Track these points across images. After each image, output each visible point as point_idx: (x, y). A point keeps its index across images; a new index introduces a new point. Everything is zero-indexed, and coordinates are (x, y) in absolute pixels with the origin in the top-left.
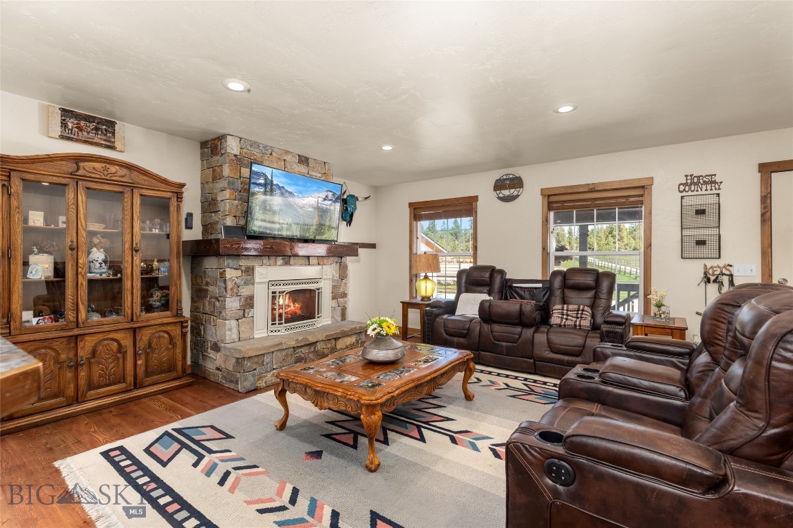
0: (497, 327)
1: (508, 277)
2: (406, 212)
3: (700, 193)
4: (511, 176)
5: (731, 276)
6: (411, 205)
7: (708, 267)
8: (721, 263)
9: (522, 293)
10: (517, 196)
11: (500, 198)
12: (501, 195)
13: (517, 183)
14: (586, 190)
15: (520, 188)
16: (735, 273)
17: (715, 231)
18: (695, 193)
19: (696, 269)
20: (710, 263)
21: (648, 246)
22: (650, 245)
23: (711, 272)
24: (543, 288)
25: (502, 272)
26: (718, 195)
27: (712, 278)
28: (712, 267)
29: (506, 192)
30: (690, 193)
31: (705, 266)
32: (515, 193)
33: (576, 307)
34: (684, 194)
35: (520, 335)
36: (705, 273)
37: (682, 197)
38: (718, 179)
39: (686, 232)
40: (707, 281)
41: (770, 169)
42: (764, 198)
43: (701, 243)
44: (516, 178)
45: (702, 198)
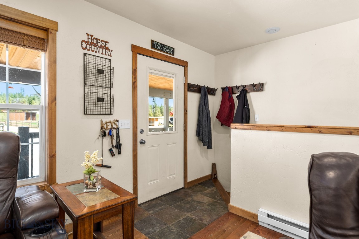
3: (97, 54)
5: (118, 129)
7: (104, 122)
8: (112, 118)
17: (107, 91)
18: (94, 53)
20: (106, 119)
21: (53, 100)
22: (55, 99)
23: (105, 126)
26: (110, 60)
27: (107, 132)
28: (106, 123)
30: (90, 52)
31: (102, 121)
34: (86, 51)
36: (102, 128)
37: (85, 54)
38: (110, 46)
39: (88, 89)
40: (104, 135)
41: (136, 50)
42: (135, 71)
43: (101, 100)
45: (99, 60)
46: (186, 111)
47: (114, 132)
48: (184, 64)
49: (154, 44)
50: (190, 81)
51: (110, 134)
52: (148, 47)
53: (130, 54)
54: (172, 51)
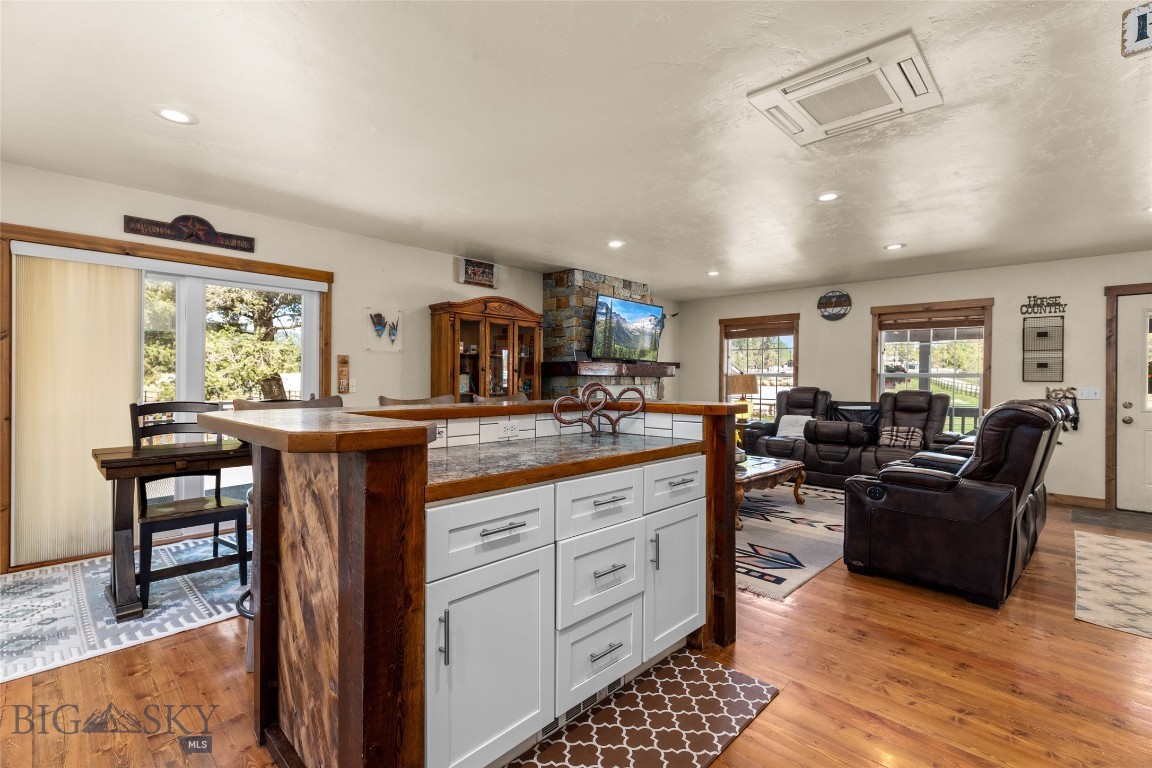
0: (822, 447)
1: (833, 399)
2: (716, 329)
3: (1043, 315)
4: (838, 294)
5: (1074, 399)
6: (721, 322)
7: (1051, 390)
8: (1064, 386)
9: (848, 415)
10: (844, 315)
11: (824, 316)
12: (826, 313)
13: (844, 300)
14: (921, 309)
15: (847, 306)
16: (1078, 396)
17: (1058, 354)
18: (1038, 315)
20: (1053, 386)
21: (988, 368)
22: (990, 368)
23: (1053, 395)
24: (872, 411)
25: (827, 394)
26: (1062, 317)
28: (1054, 391)
29: (831, 311)
30: (1033, 315)
31: (1048, 389)
32: (842, 312)
33: (906, 428)
34: (1027, 315)
35: (847, 453)
36: (1048, 397)
37: (1025, 319)
38: (1062, 301)
39: (1027, 355)
41: (1116, 292)
43: (1042, 365)
44: (843, 296)
45: (1045, 320)
53: (1103, 300)
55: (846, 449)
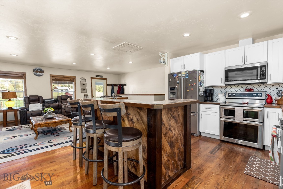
1: (43, 98)
4: (40, 69)
5: (88, 96)
8: (86, 93)
9: (48, 102)
10: (42, 75)
12: (36, 74)
13: (42, 71)
14: (62, 77)
17: (85, 88)
19: (83, 95)
20: (85, 94)
21: (75, 90)
24: (55, 101)
26: (86, 82)
27: (86, 96)
29: (38, 73)
32: (42, 74)
33: (66, 104)
34: (81, 81)
35: (58, 111)
38: (86, 79)
39: (81, 88)
40: (85, 97)
41: (92, 78)
42: (92, 83)
43: (84, 90)
44: (42, 70)
45: (83, 82)
46: (107, 91)
47: (87, 96)
48: (106, 79)
49: (96, 76)
50: (108, 83)
51: (86, 97)
52: (95, 77)
53: (90, 79)
54: (102, 77)
55: (57, 110)
